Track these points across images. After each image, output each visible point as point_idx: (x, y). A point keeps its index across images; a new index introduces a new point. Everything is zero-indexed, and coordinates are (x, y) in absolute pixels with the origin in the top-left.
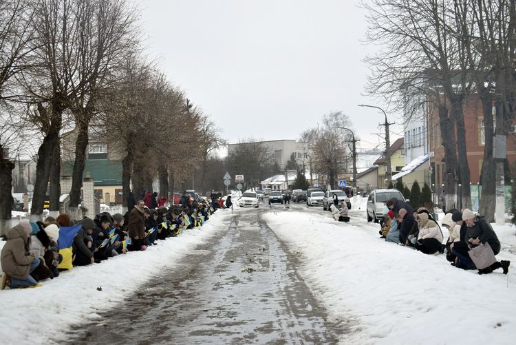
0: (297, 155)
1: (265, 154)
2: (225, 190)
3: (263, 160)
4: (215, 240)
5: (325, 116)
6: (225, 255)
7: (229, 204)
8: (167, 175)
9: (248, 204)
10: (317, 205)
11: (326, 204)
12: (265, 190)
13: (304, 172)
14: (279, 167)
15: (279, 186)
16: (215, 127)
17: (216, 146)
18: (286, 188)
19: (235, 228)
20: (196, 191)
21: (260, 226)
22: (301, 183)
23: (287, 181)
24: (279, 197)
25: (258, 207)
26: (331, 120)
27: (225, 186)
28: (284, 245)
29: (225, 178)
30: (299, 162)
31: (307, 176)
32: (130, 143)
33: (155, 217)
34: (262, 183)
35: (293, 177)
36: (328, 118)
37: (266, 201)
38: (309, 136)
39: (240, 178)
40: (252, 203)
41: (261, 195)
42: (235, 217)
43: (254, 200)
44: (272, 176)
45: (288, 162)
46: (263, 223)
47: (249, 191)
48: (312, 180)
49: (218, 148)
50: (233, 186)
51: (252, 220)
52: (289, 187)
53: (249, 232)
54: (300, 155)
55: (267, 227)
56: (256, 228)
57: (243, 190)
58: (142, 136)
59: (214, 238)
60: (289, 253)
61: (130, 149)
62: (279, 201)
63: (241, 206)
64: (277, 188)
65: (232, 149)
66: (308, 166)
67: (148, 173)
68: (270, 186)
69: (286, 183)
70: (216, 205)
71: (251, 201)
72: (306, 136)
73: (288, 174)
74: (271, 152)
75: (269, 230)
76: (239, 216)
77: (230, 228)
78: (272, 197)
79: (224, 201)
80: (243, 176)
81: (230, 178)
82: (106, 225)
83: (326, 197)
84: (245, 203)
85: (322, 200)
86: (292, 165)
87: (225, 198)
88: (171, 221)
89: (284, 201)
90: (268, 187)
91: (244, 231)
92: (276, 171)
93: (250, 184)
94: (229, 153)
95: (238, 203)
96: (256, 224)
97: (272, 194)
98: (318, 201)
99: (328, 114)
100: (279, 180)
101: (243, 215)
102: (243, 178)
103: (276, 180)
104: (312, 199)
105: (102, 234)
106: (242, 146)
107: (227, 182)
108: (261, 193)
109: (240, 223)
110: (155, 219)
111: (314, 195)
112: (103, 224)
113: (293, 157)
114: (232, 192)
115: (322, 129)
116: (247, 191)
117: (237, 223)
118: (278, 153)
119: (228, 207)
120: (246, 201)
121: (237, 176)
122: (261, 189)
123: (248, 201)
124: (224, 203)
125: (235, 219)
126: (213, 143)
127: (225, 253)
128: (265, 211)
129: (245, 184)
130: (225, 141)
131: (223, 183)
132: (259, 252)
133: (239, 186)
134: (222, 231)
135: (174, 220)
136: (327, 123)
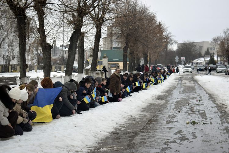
0: (210, 49)
1: (195, 48)
2: (176, 64)
3: (194, 50)
4: (169, 92)
5: (224, 30)
6: (174, 105)
7: (178, 71)
8: (147, 56)
9: (187, 71)
10: (221, 72)
11: (227, 72)
12: (194, 65)
13: (214, 56)
14: (201, 54)
15: (201, 63)
16: (172, 35)
17: (172, 44)
18: (204, 64)
19: (181, 84)
20: (162, 65)
21: (194, 83)
22: (212, 61)
23: (205, 61)
24: (202, 68)
25: (191, 73)
26: (227, 32)
27: (176, 62)
28: (211, 97)
29: (176, 58)
30: (211, 52)
31: (215, 58)
32: (127, 39)
33: (131, 79)
34: (193, 61)
35: (208, 59)
36: (226, 31)
37: (195, 70)
38: (215, 40)
39: (183, 59)
40: (189, 71)
41: (193, 67)
42: (180, 78)
43: (190, 69)
44: (198, 58)
45: (206, 52)
46: (195, 81)
47: (187, 65)
48: (218, 60)
49: (173, 45)
50: (180, 63)
51: (189, 80)
52: (206, 63)
53: (189, 87)
54: (211, 48)
55: (198, 84)
56: (192, 84)
57: (184, 65)
58: (133, 35)
59: (169, 90)
60: (217, 104)
61: (127, 42)
62: (202, 70)
63: (183, 72)
64: (200, 64)
65: (180, 45)
66: (216, 54)
67: (137, 55)
68: (197, 63)
69: (204, 62)
70: (171, 72)
71: (189, 70)
72: (214, 40)
73: (206, 58)
74: (198, 47)
75: (200, 86)
76: (182, 77)
77: (178, 84)
78: (198, 68)
79: (175, 69)
80: (184, 58)
81: (178, 58)
82: (88, 86)
83: (227, 68)
84: (185, 70)
85: (224, 70)
86: (207, 53)
87: (176, 68)
88: (143, 81)
89: (204, 70)
90: (196, 63)
91: (186, 86)
92: (200, 56)
93: (187, 62)
94: (178, 47)
95: (182, 71)
96: (192, 82)
97: (199, 67)
98: (222, 70)
99: (226, 29)
100: (201, 60)
101: (184, 77)
102: (184, 59)
103: (199, 60)
104: (219, 69)
105: (85, 92)
106: (184, 44)
107: (177, 61)
108: (193, 66)
109: (184, 81)
110: (131, 80)
111: (220, 67)
112: (86, 84)
113: (208, 49)
114: (179, 65)
115: (222, 37)
116: (186, 65)
117: (182, 81)
118: (201, 48)
119: (177, 73)
120: (186, 70)
121: (181, 58)
122: (192, 64)
123: (187, 70)
124: (175, 71)
125: (181, 79)
126: (171, 42)
127: (174, 103)
128: (196, 75)
129: (185, 62)
130: (176, 41)
131: (175, 61)
132: (197, 103)
133: (183, 63)
134: (173, 86)
135: (145, 80)
136: (225, 33)
